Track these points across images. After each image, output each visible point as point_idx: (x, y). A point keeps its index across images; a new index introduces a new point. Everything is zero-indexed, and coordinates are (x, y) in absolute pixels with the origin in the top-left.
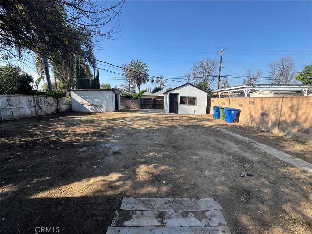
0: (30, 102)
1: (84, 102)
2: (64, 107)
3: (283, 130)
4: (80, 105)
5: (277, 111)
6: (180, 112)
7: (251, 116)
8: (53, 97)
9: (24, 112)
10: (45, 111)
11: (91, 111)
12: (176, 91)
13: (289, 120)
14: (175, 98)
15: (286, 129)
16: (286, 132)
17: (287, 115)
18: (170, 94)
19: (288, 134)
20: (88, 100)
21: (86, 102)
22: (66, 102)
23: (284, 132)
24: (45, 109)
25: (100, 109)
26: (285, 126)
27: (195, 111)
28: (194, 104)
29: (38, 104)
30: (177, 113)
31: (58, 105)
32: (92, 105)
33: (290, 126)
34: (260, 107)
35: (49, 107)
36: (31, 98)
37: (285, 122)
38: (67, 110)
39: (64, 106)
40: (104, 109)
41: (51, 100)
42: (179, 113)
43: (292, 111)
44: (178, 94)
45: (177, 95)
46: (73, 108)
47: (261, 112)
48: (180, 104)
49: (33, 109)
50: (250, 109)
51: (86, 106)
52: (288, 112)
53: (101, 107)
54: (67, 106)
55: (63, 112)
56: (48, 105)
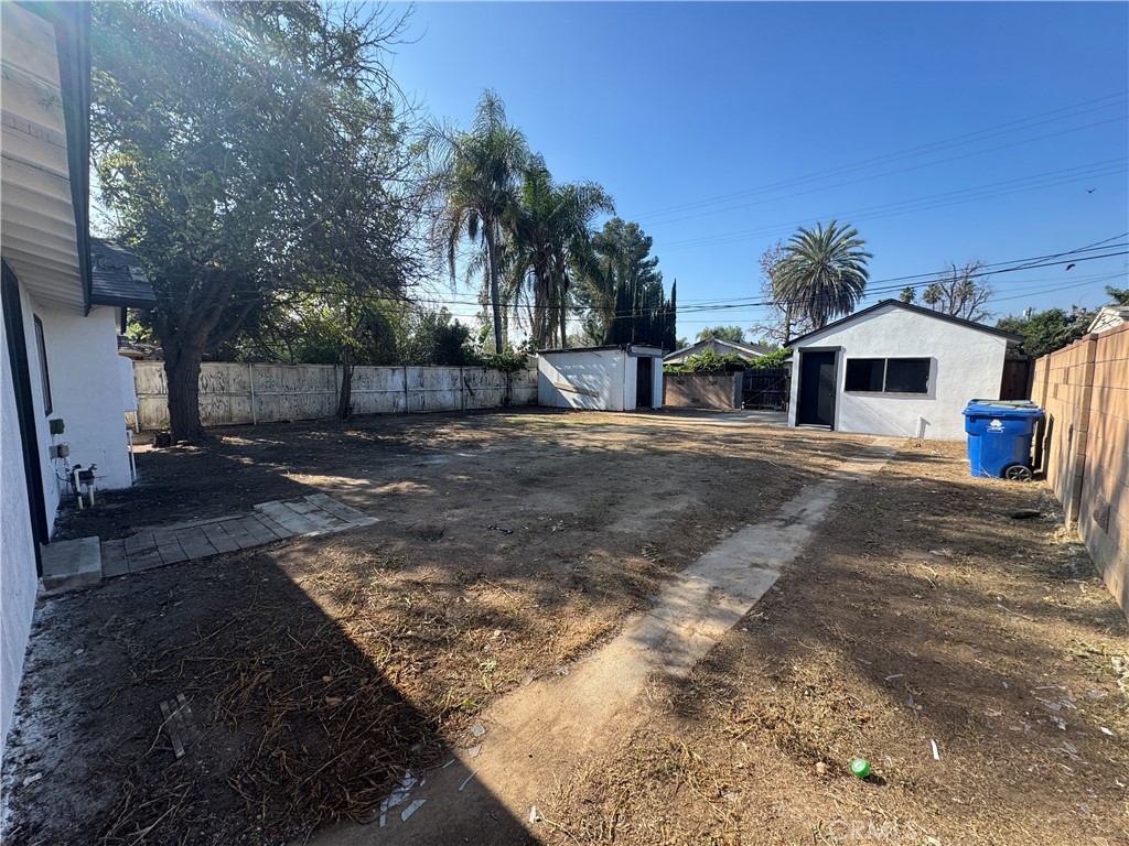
0: (454, 380)
1: (563, 381)
2: (522, 393)
4: (554, 390)
6: (845, 423)
8: (500, 371)
9: (442, 400)
10: (481, 400)
11: (575, 406)
12: (827, 339)
14: (824, 368)
15: (1086, 513)
18: (800, 350)
20: (570, 377)
21: (567, 383)
22: (530, 382)
24: (481, 396)
25: (594, 402)
26: (1087, 492)
27: (924, 422)
28: (924, 390)
29: (467, 386)
30: (833, 429)
31: (509, 389)
32: (580, 391)
33: (1092, 496)
34: (1072, 400)
35: (490, 392)
36: (456, 372)
38: (529, 401)
39: (523, 391)
40: (602, 405)
41: (494, 376)
42: (841, 426)
44: (839, 348)
45: (834, 353)
46: (540, 399)
48: (848, 388)
49: (459, 394)
50: (1062, 408)
51: (564, 393)
53: (596, 395)
54: (529, 391)
55: (518, 406)
56: (489, 387)
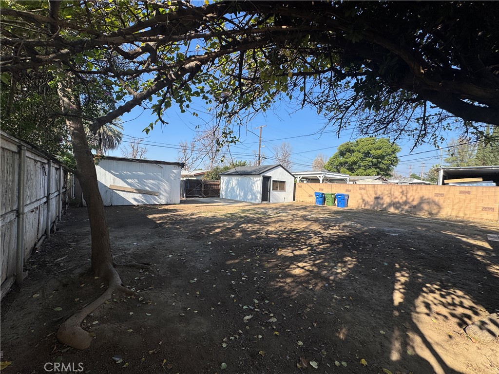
3: (397, 208)
5: (390, 195)
7: (364, 200)
12: (269, 173)
13: (401, 201)
14: (267, 182)
15: (400, 207)
16: (400, 209)
17: (399, 197)
18: (263, 176)
19: (402, 211)
21: (125, 185)
23: (398, 209)
26: (398, 205)
27: (284, 198)
28: (284, 190)
30: (269, 202)
32: (140, 191)
33: (402, 205)
34: (373, 192)
37: (398, 202)
42: (271, 201)
43: (403, 195)
45: (270, 178)
47: (374, 196)
50: (361, 194)
51: (121, 194)
52: (399, 196)
53: (157, 194)
